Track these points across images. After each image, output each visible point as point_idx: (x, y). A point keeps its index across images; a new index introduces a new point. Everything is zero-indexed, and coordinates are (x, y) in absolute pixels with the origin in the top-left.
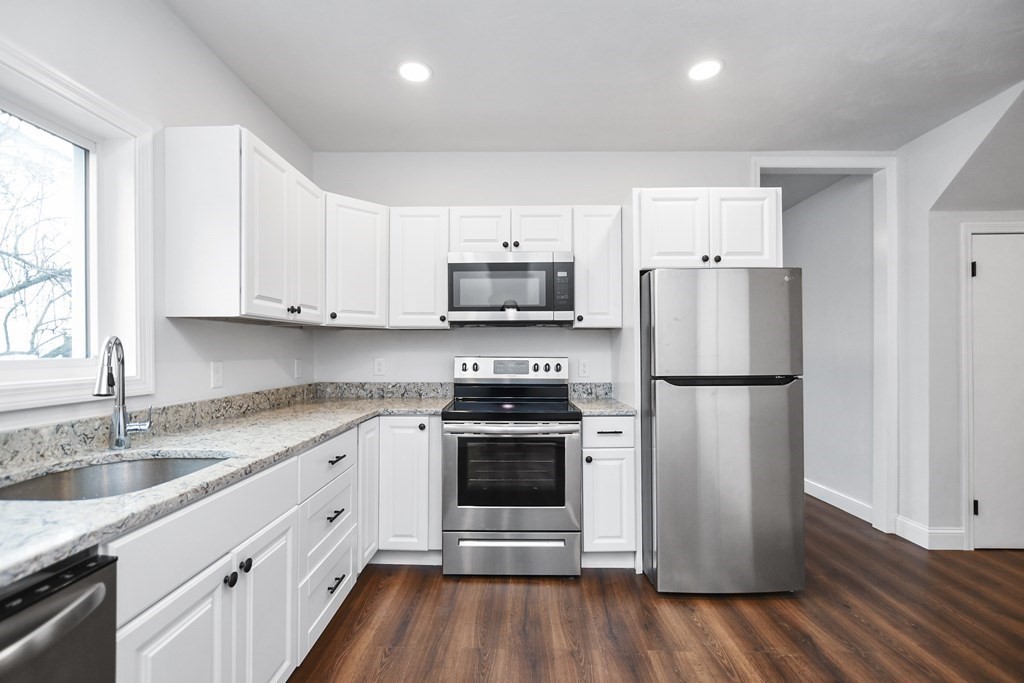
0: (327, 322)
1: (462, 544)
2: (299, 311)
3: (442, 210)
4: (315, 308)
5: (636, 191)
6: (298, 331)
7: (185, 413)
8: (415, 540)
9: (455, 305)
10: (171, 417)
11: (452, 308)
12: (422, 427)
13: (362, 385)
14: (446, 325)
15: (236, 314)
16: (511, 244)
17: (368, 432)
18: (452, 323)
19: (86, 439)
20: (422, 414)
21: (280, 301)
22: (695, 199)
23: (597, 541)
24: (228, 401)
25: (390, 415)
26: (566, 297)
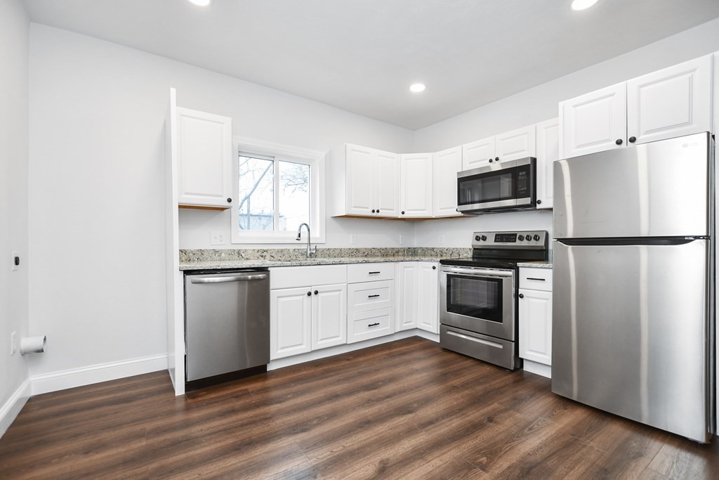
0: (401, 216)
1: (449, 333)
2: (378, 211)
3: (458, 148)
4: (393, 210)
5: (561, 104)
6: (403, 221)
7: (337, 252)
8: (431, 327)
9: (461, 202)
10: (331, 252)
11: (459, 204)
12: (434, 268)
13: (433, 249)
14: (460, 214)
15: (344, 214)
16: (494, 160)
17: (405, 267)
18: (463, 212)
19: (302, 254)
20: (434, 261)
21: (367, 208)
22: (613, 95)
23: (528, 352)
24: (357, 249)
25: (421, 260)
26: (525, 188)
